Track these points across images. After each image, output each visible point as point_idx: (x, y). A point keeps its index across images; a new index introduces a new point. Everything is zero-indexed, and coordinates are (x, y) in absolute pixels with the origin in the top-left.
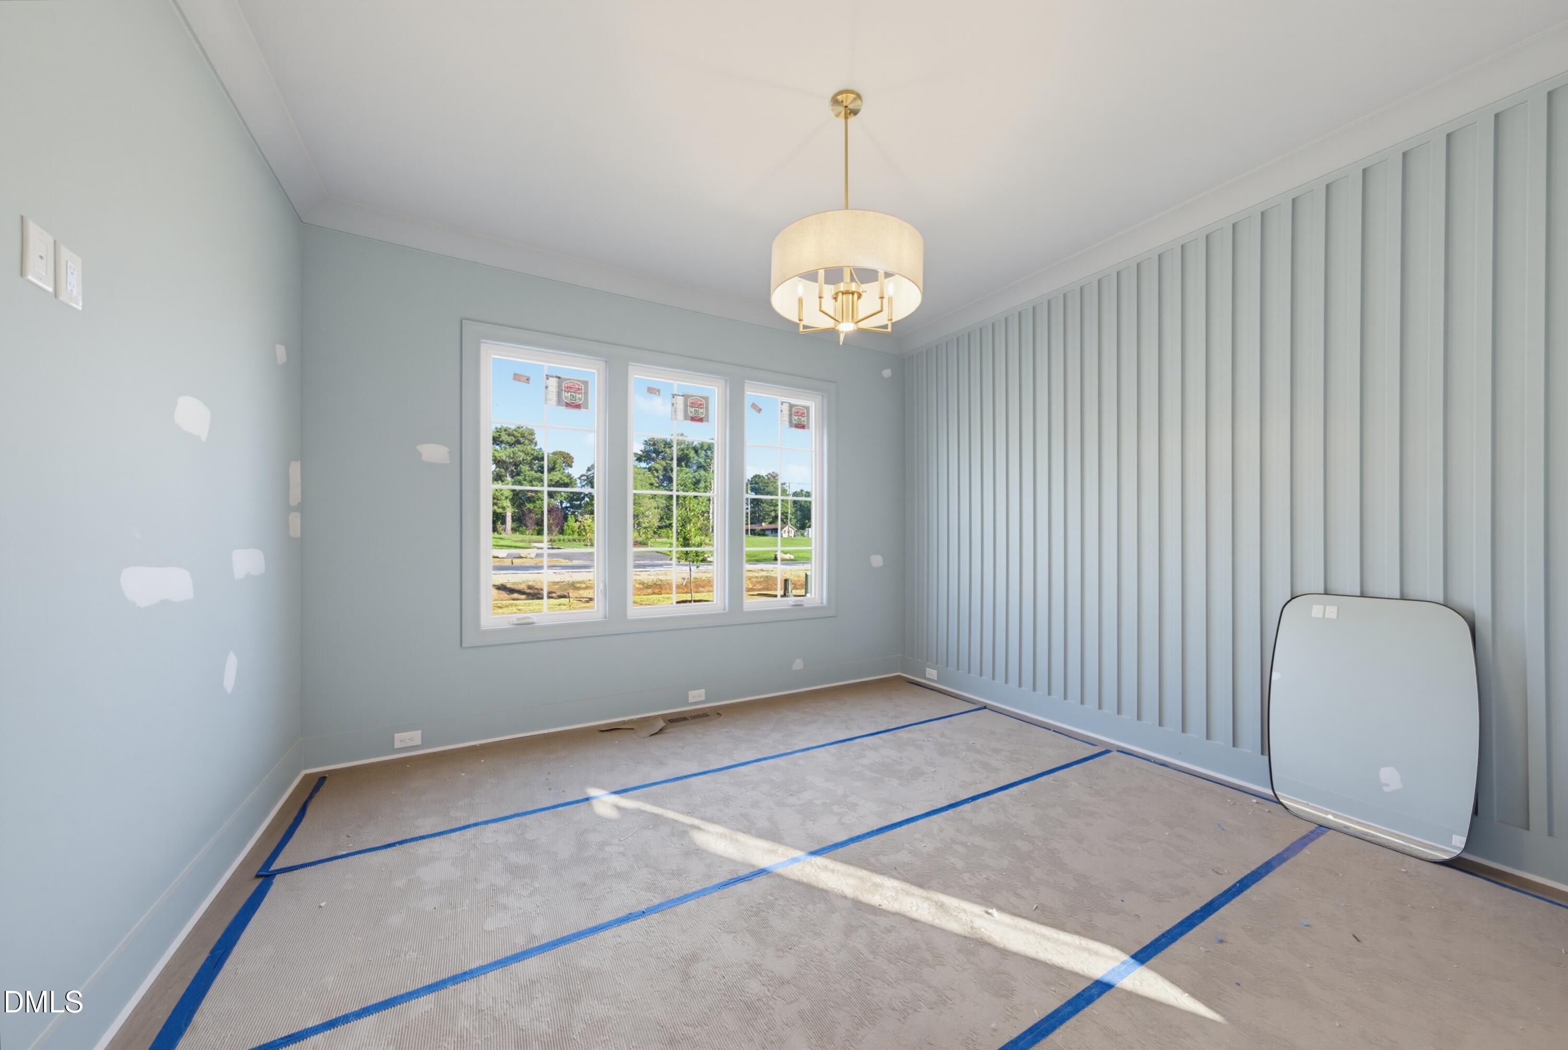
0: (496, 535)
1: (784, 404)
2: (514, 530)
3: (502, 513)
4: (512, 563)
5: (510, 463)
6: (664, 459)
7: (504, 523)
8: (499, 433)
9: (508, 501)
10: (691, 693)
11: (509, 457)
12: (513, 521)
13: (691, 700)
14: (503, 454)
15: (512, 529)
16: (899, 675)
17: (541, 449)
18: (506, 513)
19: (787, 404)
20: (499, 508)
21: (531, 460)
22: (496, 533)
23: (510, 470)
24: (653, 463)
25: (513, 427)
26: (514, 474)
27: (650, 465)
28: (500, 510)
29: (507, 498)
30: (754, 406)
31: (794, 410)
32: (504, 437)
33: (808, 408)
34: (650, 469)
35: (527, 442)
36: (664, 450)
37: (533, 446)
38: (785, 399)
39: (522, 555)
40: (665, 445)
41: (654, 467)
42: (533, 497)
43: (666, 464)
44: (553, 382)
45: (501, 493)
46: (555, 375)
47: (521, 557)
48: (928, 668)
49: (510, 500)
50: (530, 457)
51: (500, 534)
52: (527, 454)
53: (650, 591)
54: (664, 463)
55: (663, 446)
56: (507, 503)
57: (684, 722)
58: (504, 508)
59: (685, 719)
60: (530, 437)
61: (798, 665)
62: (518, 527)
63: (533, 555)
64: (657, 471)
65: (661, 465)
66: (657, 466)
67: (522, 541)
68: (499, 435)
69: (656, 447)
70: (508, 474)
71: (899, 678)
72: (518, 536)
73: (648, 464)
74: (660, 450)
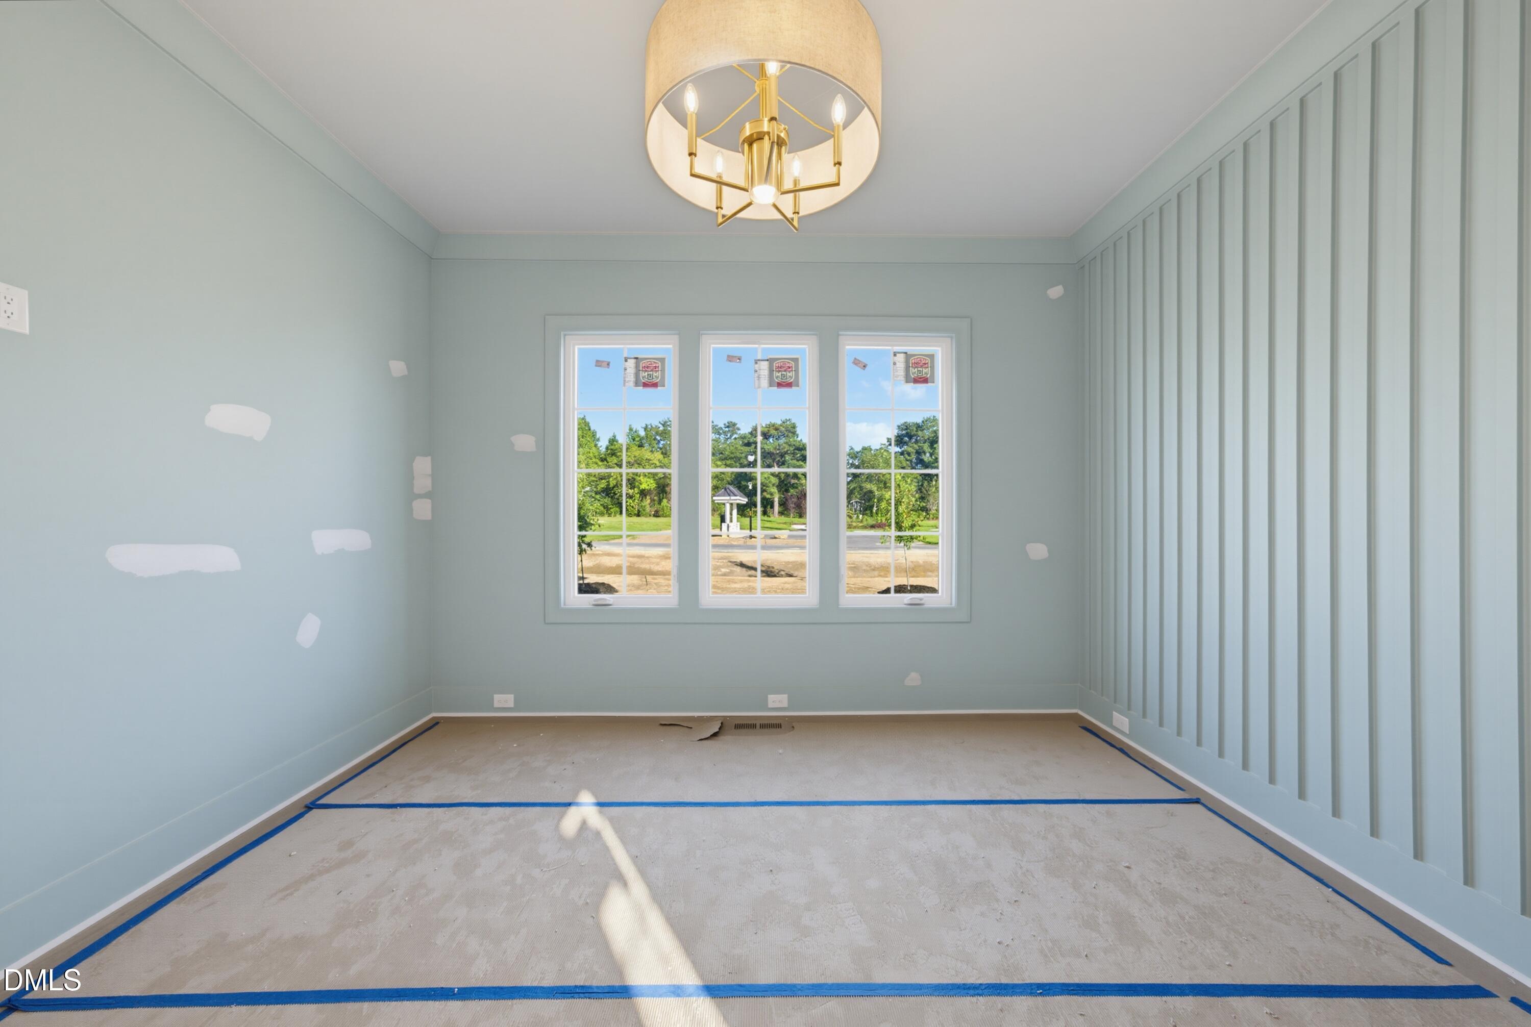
0: (766, 518)
1: (898, 355)
2: (781, 513)
3: (770, 499)
4: (766, 543)
5: (777, 454)
6: (917, 442)
7: (772, 507)
8: (768, 429)
9: (775, 488)
10: (771, 698)
11: (775, 449)
12: (780, 505)
13: (771, 705)
14: (770, 447)
15: (779, 513)
16: (1076, 714)
17: (801, 440)
18: (774, 498)
19: (902, 355)
20: (768, 494)
21: (794, 450)
22: (766, 516)
23: (777, 460)
24: (906, 447)
25: (779, 422)
26: (780, 464)
27: (903, 449)
28: (768, 496)
29: (773, 485)
30: (856, 362)
31: (912, 360)
32: (773, 432)
33: (932, 357)
34: (902, 453)
35: (790, 435)
36: (916, 433)
37: (796, 438)
38: (897, 349)
39: (776, 536)
40: (916, 428)
41: (906, 451)
42: (796, 484)
43: (919, 446)
44: (631, 363)
45: (769, 480)
46: (633, 357)
47: (775, 538)
48: (1116, 712)
49: (777, 487)
50: (792, 447)
51: (770, 517)
52: (790, 445)
53: (876, 573)
54: (916, 446)
55: (915, 429)
56: (774, 490)
57: (751, 730)
58: (772, 494)
59: (753, 726)
60: (792, 430)
61: (913, 679)
62: (783, 511)
63: (785, 536)
64: (909, 454)
65: (913, 448)
66: (910, 449)
67: (785, 523)
68: (769, 430)
69: (909, 431)
70: (775, 464)
71: (1075, 718)
72: (783, 519)
73: (901, 448)
74: (912, 434)
